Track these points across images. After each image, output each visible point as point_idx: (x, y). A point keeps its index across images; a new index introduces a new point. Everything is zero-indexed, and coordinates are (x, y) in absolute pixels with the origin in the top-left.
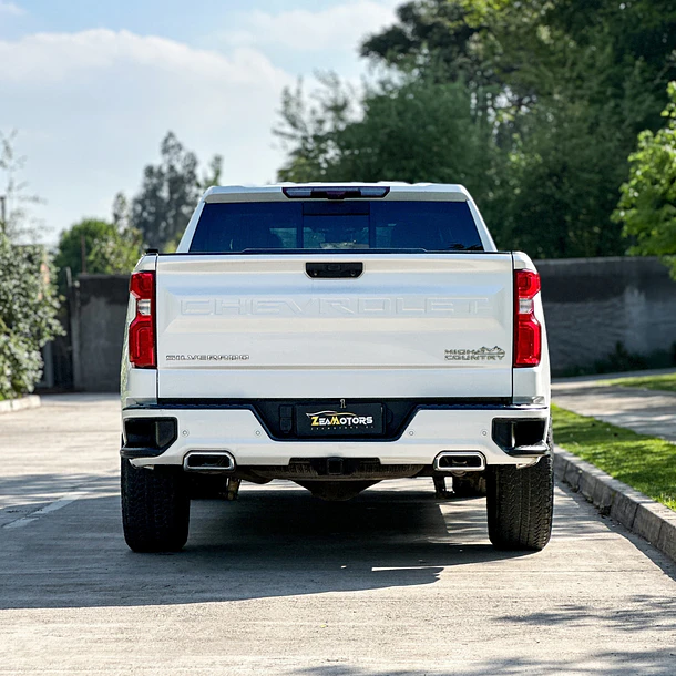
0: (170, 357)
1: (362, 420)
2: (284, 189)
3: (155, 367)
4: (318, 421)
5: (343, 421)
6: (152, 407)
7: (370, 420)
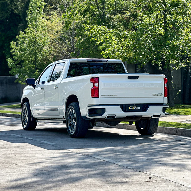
0: (102, 95)
1: (138, 108)
2: (87, 60)
3: (99, 97)
4: (130, 108)
5: (135, 108)
6: (98, 106)
7: (140, 108)
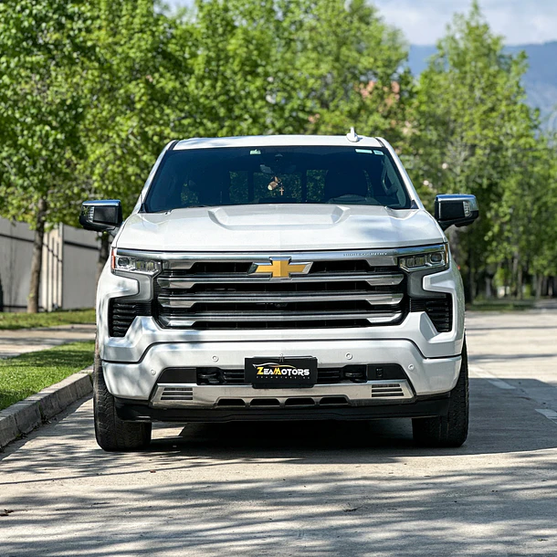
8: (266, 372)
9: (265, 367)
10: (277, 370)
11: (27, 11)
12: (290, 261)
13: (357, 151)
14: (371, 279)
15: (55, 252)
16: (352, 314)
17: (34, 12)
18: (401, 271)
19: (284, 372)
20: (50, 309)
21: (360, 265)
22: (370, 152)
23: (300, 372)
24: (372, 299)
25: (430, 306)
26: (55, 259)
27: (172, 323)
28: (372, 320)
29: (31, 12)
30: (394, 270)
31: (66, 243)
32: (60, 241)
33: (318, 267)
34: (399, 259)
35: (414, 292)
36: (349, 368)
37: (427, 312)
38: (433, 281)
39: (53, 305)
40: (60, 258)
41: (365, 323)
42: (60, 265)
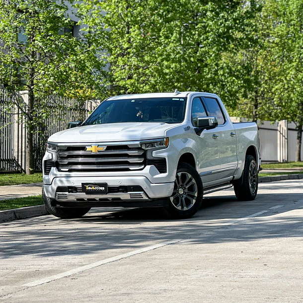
8: (89, 188)
9: (89, 186)
10: (93, 188)
11: (223, 25)
12: (98, 146)
13: (173, 99)
14: (130, 153)
15: (284, 135)
16: (123, 166)
17: (226, 25)
18: (143, 149)
19: (96, 188)
20: (282, 161)
21: (125, 147)
22: (178, 99)
23: (101, 188)
24: (131, 160)
25: (156, 163)
26: (284, 138)
27: (62, 169)
28: (131, 168)
29: (225, 25)
30: (139, 149)
31: (289, 129)
32: (285, 128)
33: (109, 148)
34: (141, 144)
35: (149, 157)
36: (121, 187)
37: (155, 165)
38: (156, 153)
39: (283, 160)
40: (286, 137)
41: (128, 170)
42: (286, 140)
